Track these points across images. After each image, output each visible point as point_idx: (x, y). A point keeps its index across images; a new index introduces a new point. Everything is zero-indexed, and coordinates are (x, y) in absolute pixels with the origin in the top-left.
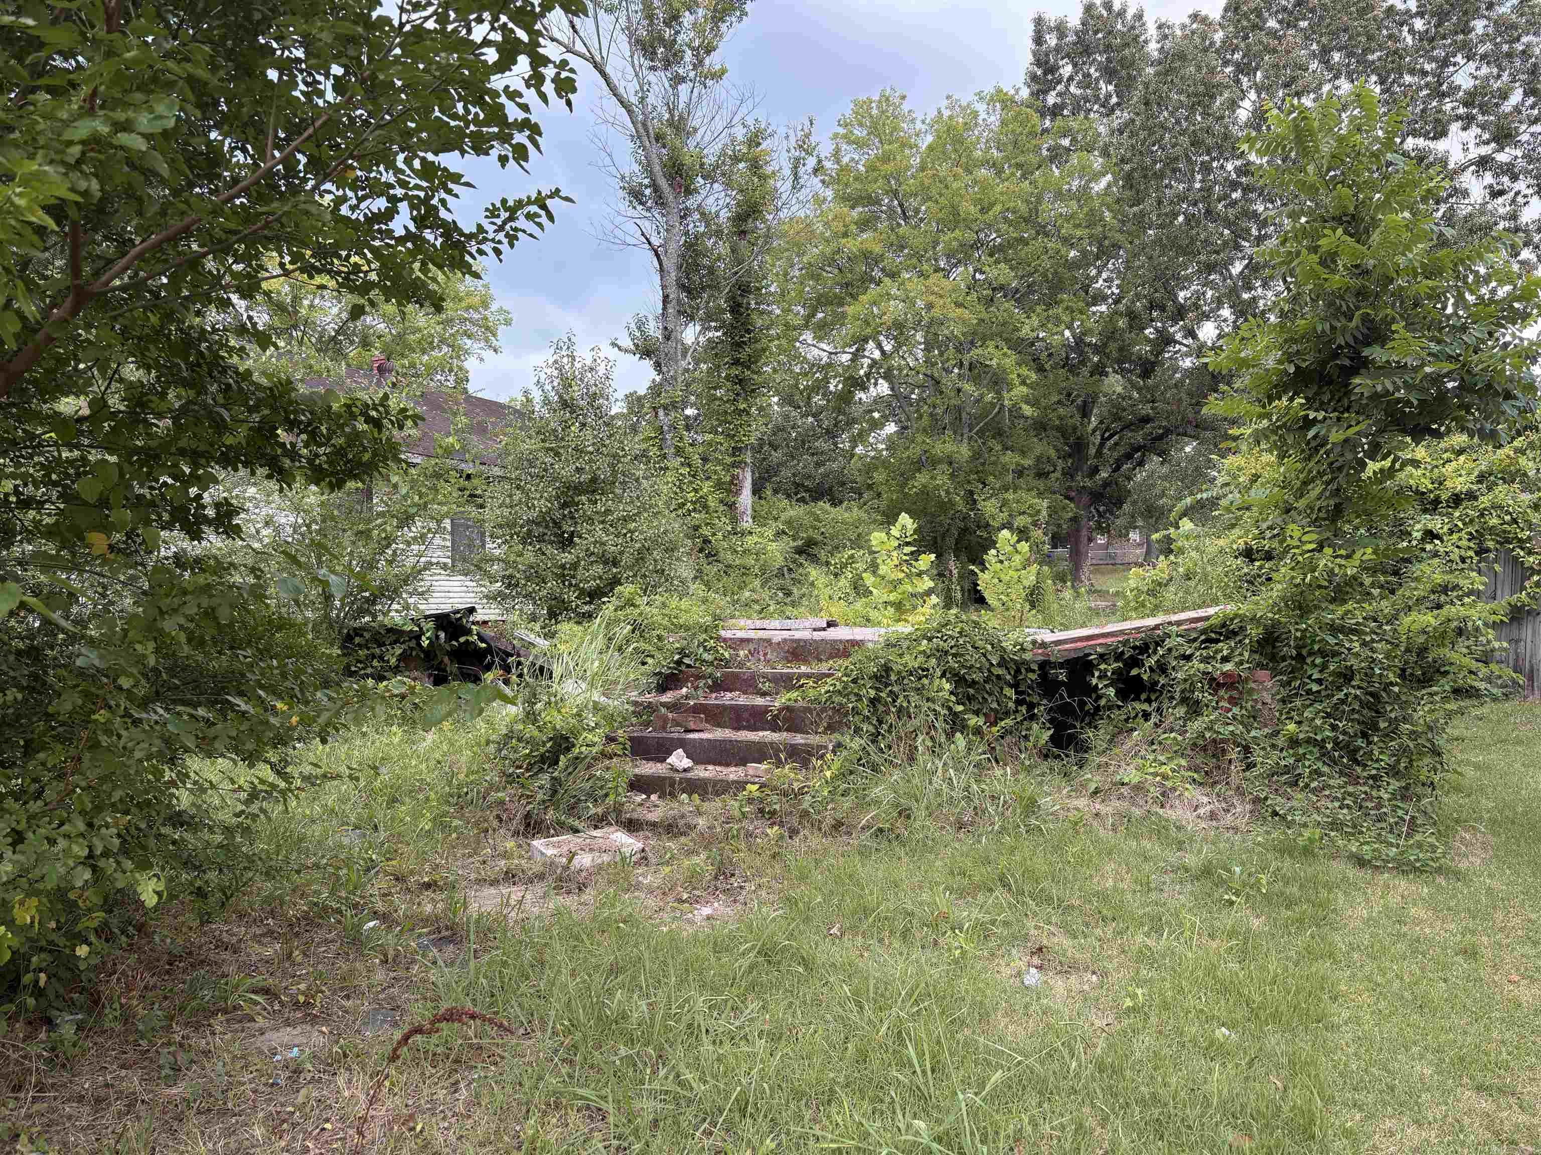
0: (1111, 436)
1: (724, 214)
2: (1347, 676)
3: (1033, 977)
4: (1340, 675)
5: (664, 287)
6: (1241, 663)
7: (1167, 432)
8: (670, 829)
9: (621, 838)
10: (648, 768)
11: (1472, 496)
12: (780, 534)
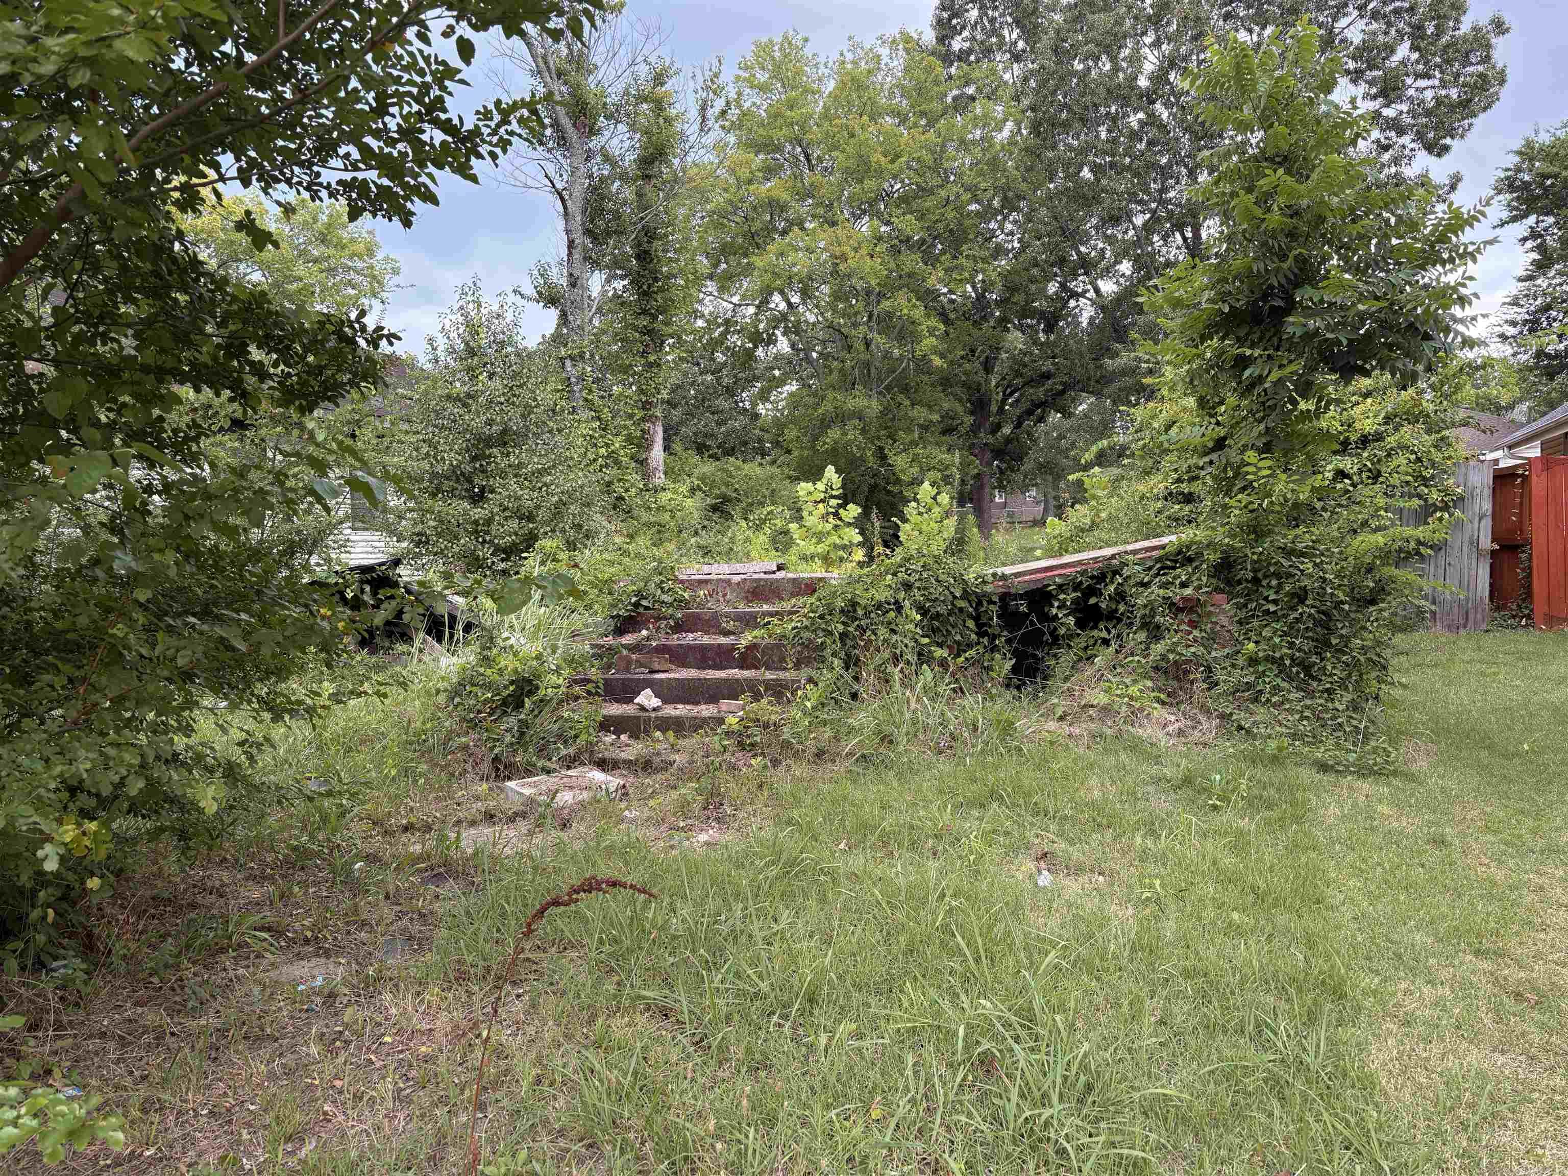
0: (1011, 394)
1: (631, 157)
2: (1300, 596)
3: (1045, 880)
4: (1293, 595)
5: (568, 231)
6: (1199, 587)
7: (1066, 388)
8: (646, 766)
9: (598, 776)
10: (615, 709)
11: (1379, 437)
12: (693, 490)
